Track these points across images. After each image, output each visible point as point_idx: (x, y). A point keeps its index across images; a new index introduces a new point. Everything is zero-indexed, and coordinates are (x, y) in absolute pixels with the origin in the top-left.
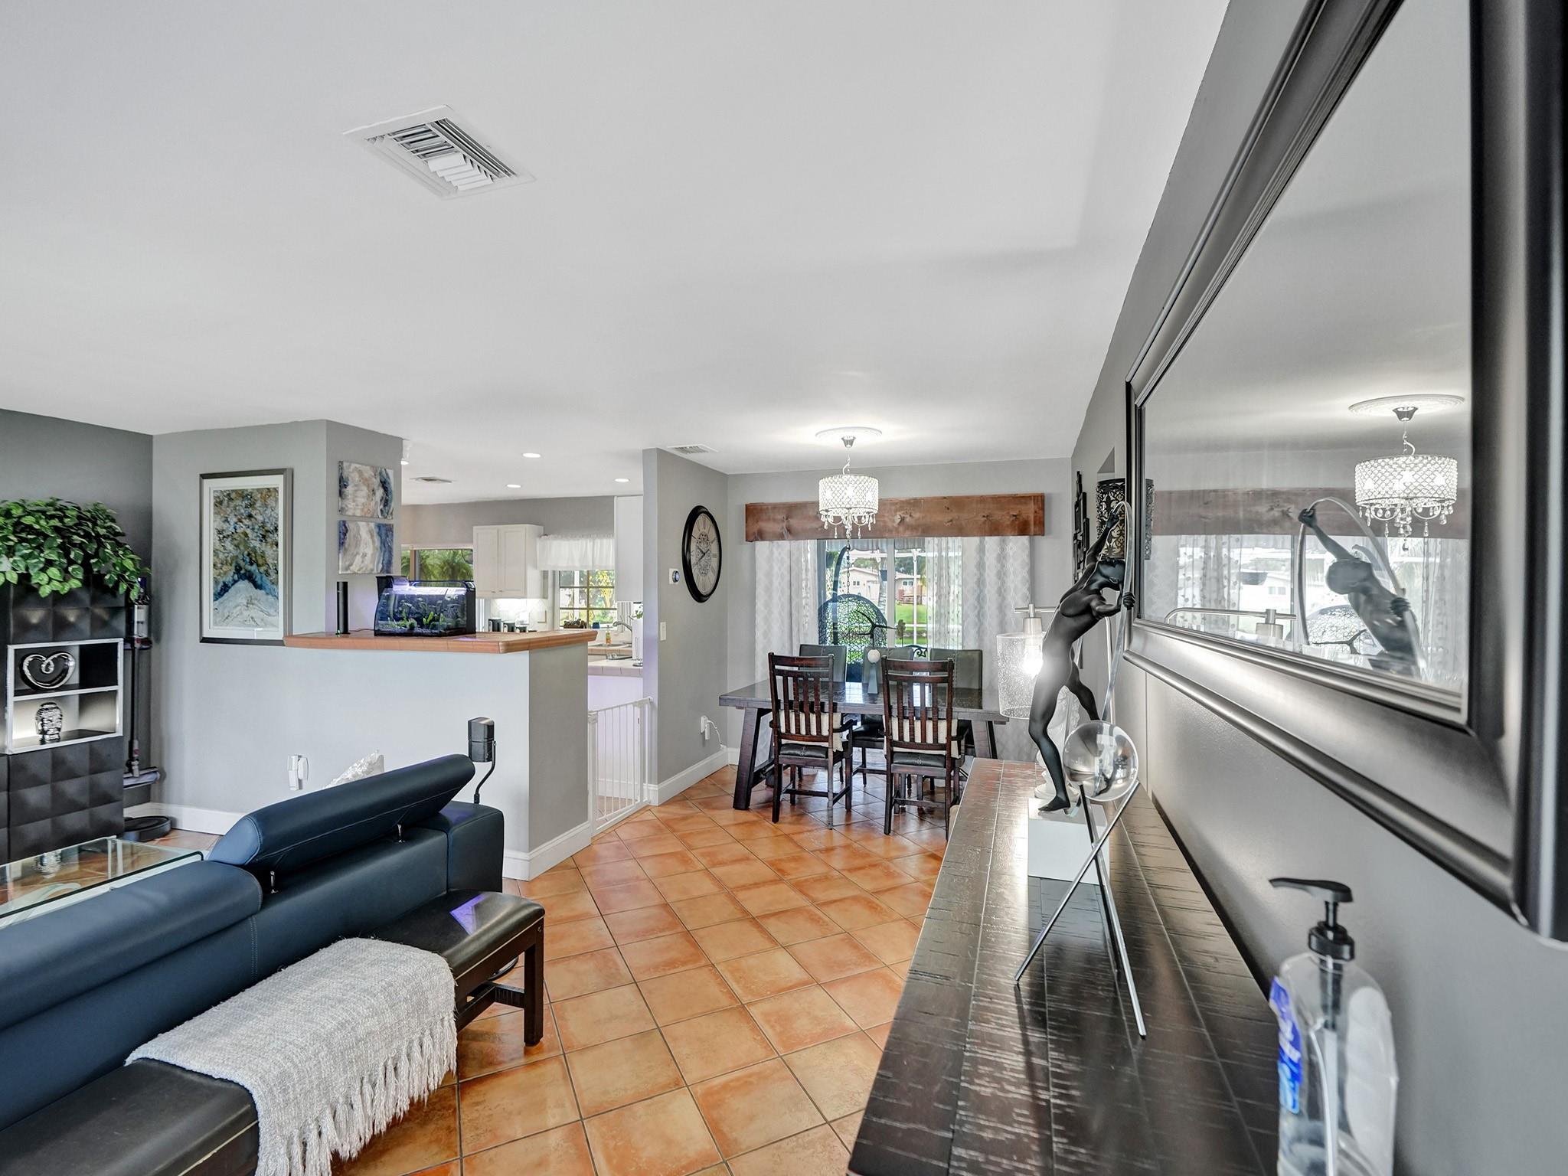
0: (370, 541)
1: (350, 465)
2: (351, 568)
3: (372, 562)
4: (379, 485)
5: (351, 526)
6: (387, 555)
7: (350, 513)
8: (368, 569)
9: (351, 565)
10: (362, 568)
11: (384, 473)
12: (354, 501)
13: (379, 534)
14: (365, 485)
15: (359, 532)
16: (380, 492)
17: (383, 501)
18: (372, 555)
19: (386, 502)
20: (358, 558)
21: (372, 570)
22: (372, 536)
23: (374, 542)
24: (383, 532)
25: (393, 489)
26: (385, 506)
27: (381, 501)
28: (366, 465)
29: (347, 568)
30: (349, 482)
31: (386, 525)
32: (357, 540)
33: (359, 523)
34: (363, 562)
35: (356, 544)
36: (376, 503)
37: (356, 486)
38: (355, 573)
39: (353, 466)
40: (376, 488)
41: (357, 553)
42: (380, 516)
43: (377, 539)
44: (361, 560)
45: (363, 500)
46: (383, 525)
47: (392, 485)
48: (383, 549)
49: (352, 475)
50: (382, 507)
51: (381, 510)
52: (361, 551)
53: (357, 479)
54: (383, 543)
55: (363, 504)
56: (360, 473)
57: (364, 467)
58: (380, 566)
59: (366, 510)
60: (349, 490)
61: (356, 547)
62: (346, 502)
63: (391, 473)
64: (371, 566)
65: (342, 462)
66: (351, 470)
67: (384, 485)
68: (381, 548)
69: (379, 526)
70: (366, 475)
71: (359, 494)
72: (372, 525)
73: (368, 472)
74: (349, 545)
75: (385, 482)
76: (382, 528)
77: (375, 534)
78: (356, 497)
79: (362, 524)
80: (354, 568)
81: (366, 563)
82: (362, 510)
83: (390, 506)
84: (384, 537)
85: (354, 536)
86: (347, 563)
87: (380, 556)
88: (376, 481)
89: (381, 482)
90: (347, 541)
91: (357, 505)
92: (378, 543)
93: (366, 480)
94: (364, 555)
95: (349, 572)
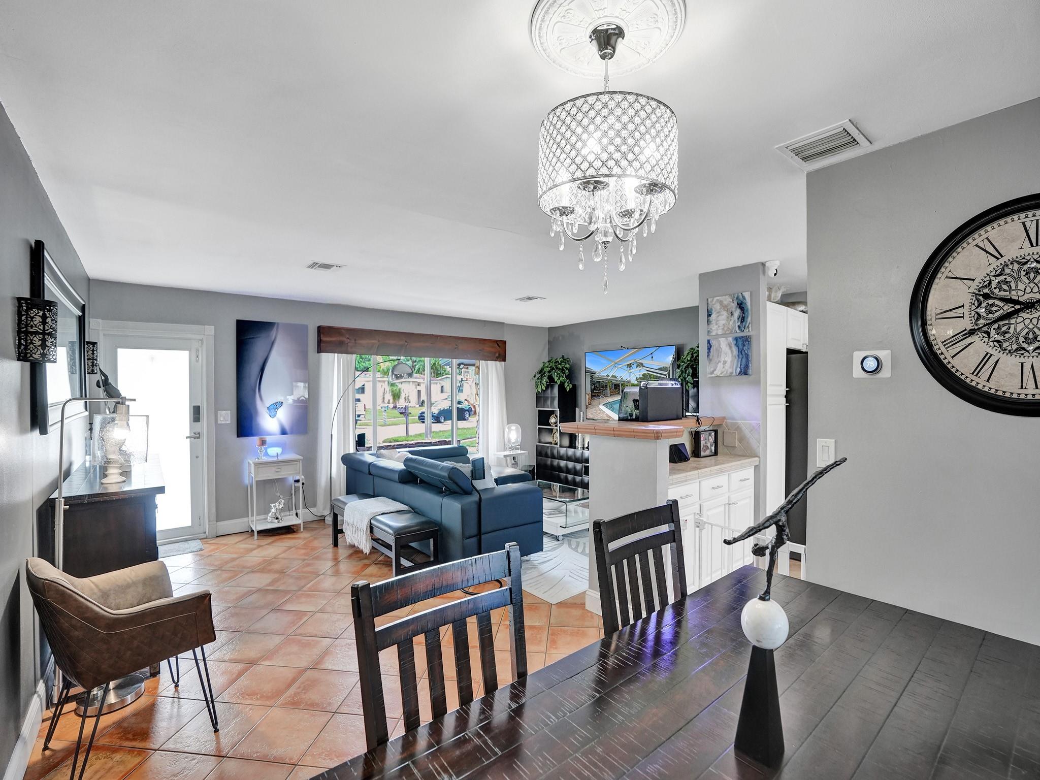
0: (729, 352)
1: (713, 300)
2: (715, 372)
3: (732, 367)
4: (736, 307)
5: (713, 343)
6: (744, 360)
7: (714, 333)
8: (729, 372)
9: (715, 370)
10: (723, 372)
11: (741, 297)
12: (717, 324)
13: (737, 345)
14: (725, 310)
15: (720, 345)
16: (737, 313)
17: (740, 319)
18: (731, 362)
19: (743, 319)
20: (720, 365)
21: (731, 373)
22: (730, 347)
23: (732, 352)
24: (740, 343)
25: (749, 307)
26: (742, 322)
27: (738, 319)
28: (725, 295)
29: (712, 373)
30: (713, 312)
31: (742, 337)
32: (719, 351)
33: (719, 339)
34: (724, 367)
35: (718, 355)
36: (734, 321)
37: (718, 313)
38: (717, 376)
39: (715, 299)
40: (733, 310)
41: (719, 362)
42: (738, 331)
43: (735, 349)
44: (722, 366)
45: (724, 322)
46: (739, 337)
47: (749, 304)
48: (741, 356)
49: (715, 306)
50: (739, 323)
51: (739, 327)
52: (722, 359)
53: (719, 307)
54: (741, 352)
55: (724, 324)
56: (721, 302)
57: (724, 297)
58: (739, 370)
59: (726, 329)
60: (713, 316)
61: (718, 357)
62: (711, 326)
63: (747, 295)
64: (730, 370)
65: (707, 300)
66: (714, 303)
67: (741, 306)
68: (738, 356)
69: (736, 339)
70: (725, 303)
71: (720, 318)
72: (730, 339)
73: (727, 300)
74: (713, 356)
75: (741, 304)
76: (739, 340)
77: (733, 346)
78: (718, 321)
79: (722, 340)
80: (717, 372)
81: (726, 368)
82: (723, 329)
83: (747, 322)
84: (741, 347)
85: (716, 349)
86: (712, 369)
87: (738, 362)
88: (734, 305)
89: (738, 304)
90: (711, 354)
91: (719, 327)
92: (735, 352)
93: (726, 306)
94: (725, 363)
95: (713, 375)
